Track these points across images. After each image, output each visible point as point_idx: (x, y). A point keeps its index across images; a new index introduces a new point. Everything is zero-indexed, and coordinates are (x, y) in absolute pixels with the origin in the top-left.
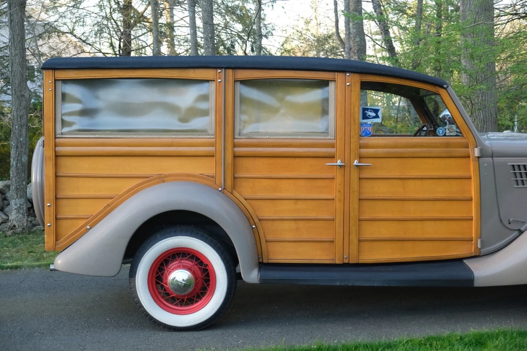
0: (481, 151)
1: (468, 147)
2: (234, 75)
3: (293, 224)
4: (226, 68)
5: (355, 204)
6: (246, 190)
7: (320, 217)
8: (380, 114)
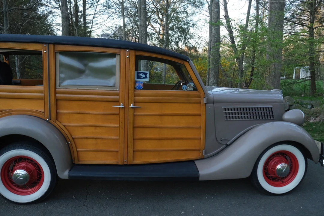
0: (207, 100)
1: (200, 97)
2: (54, 48)
3: (94, 141)
4: (49, 44)
5: (131, 130)
6: (65, 121)
7: (110, 137)
8: (148, 76)
